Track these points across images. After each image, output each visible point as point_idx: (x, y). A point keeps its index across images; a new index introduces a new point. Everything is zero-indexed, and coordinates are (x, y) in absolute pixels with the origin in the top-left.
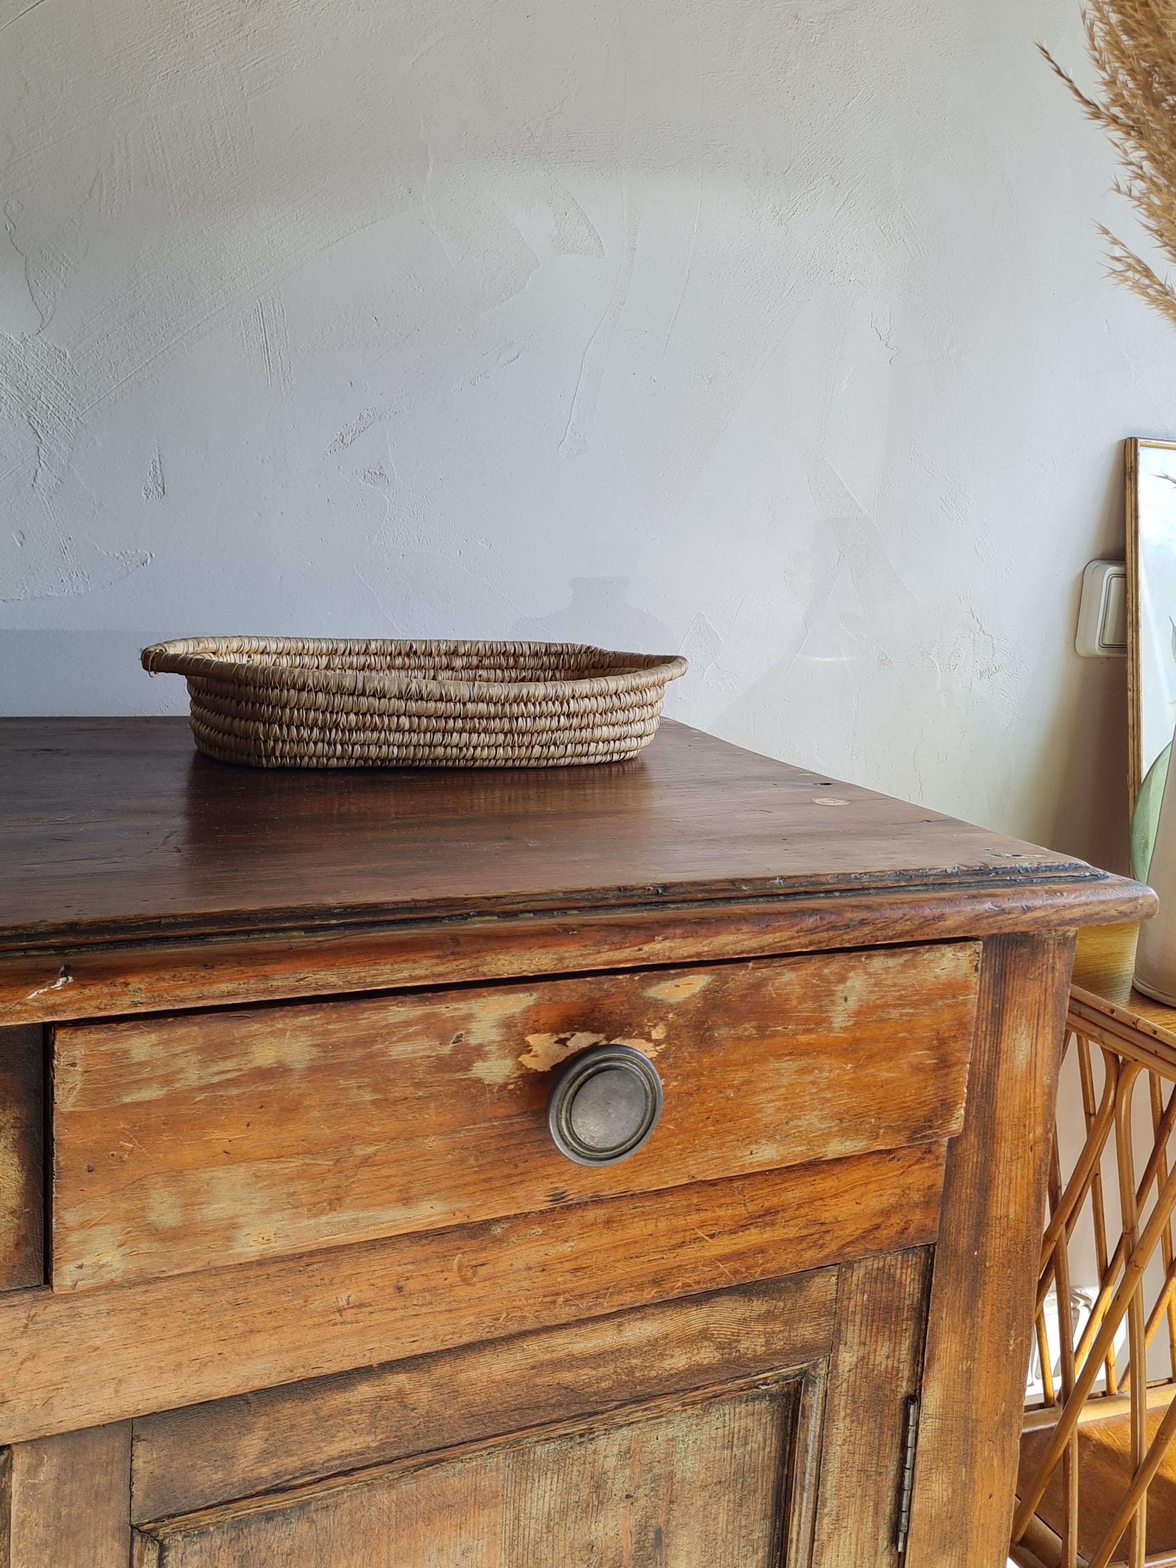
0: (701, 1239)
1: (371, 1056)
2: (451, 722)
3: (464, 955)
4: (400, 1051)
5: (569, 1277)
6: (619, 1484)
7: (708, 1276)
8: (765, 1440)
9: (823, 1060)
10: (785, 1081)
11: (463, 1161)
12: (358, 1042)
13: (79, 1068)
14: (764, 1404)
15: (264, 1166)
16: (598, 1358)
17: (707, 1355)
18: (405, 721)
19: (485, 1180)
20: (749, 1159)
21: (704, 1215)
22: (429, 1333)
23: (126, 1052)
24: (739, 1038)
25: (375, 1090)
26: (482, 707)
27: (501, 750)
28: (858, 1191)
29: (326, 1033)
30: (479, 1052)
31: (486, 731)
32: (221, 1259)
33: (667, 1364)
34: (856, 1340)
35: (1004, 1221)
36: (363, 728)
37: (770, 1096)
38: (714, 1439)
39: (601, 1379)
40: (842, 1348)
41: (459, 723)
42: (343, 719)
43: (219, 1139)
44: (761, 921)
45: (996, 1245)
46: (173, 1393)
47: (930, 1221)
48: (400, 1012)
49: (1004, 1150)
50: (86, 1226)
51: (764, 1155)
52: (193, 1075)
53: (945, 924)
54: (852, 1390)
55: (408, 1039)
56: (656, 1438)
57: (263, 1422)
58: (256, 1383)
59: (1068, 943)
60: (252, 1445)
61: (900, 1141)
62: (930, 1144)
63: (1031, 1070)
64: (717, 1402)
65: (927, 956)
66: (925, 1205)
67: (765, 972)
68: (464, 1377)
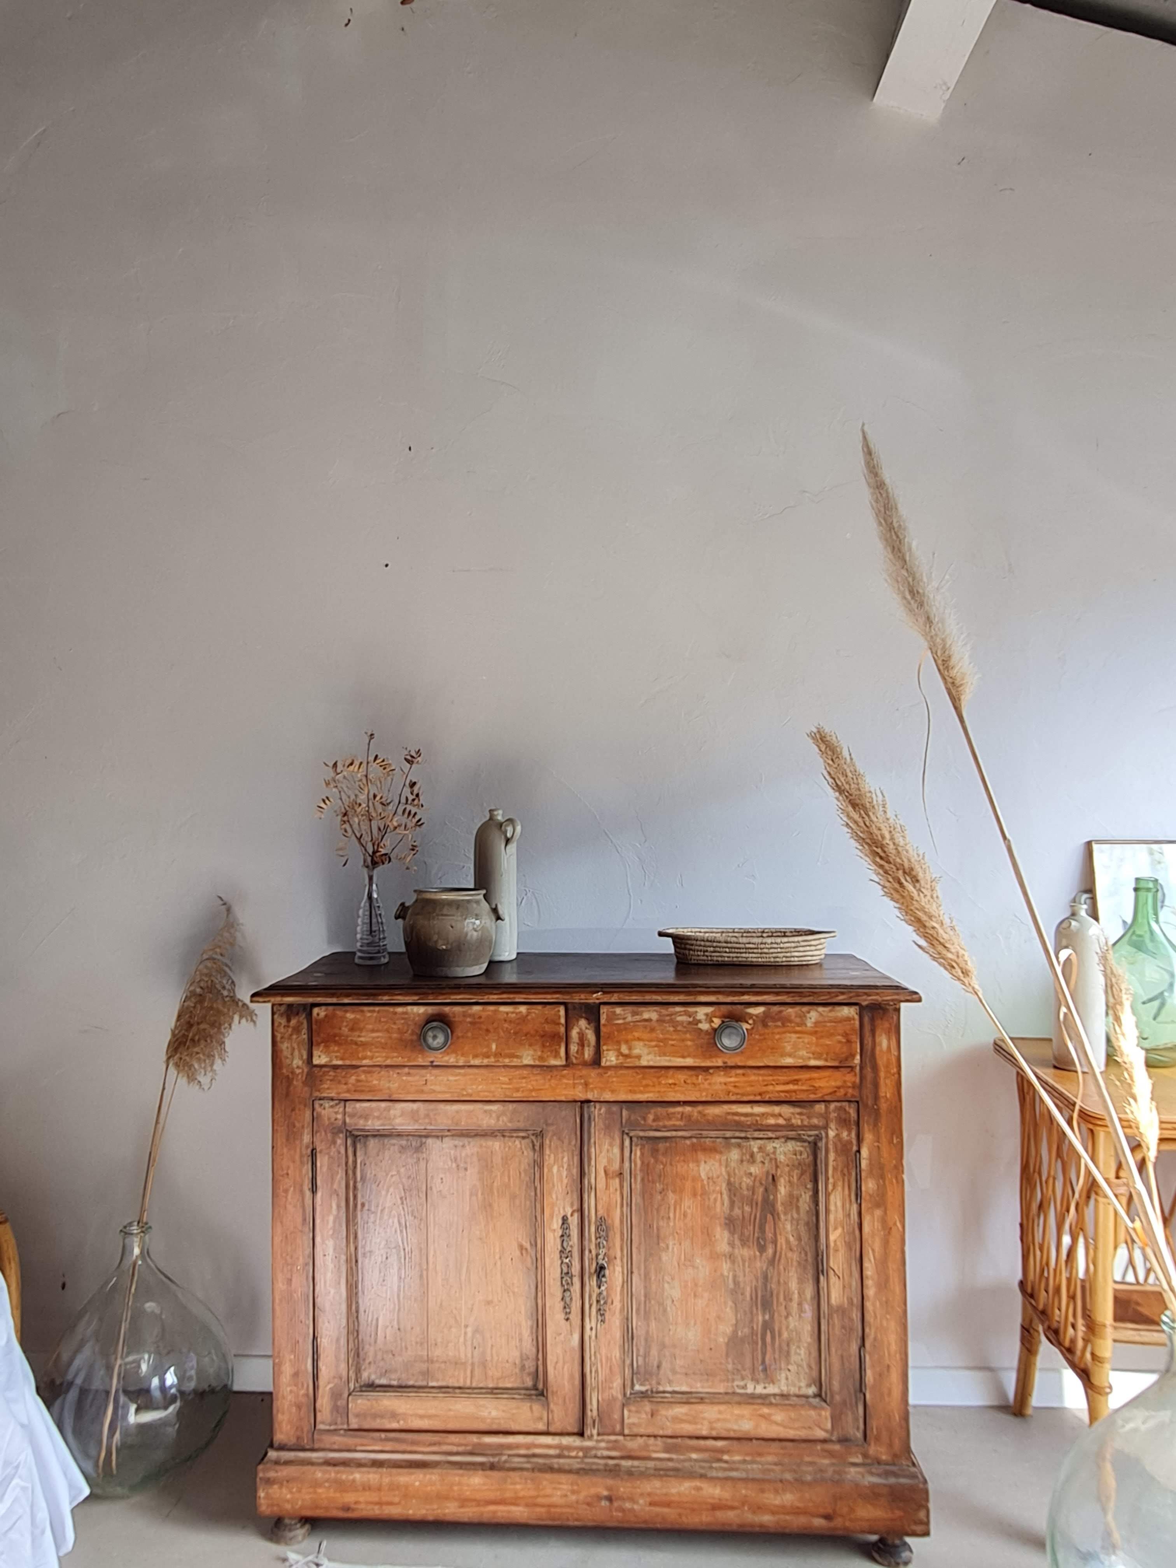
0: (774, 1085)
1: (671, 1019)
3: (693, 996)
4: (679, 1018)
5: (733, 1088)
6: (759, 1157)
7: (777, 1096)
8: (808, 1156)
9: (805, 1035)
10: (793, 1040)
11: (698, 1049)
12: (668, 1015)
13: (605, 1014)
14: (806, 1145)
15: (647, 1043)
16: (746, 1115)
17: (781, 1121)
19: (703, 1055)
20: (784, 1062)
21: (774, 1078)
22: (694, 1095)
23: (615, 1011)
24: (777, 1026)
25: (673, 1028)
28: (827, 1080)
29: (660, 1012)
30: (700, 1021)
32: (637, 1064)
33: (768, 1121)
34: (835, 1128)
35: (886, 1098)
37: (788, 1044)
38: (790, 1151)
39: (747, 1121)
40: (829, 1129)
43: (636, 1034)
44: (777, 994)
45: (884, 1106)
46: (630, 1098)
47: (856, 1093)
48: (678, 1009)
49: (882, 1074)
50: (607, 1050)
51: (789, 1061)
52: (629, 1018)
53: (841, 998)
54: (835, 1145)
55: (681, 1015)
56: (770, 1146)
57: (652, 1111)
58: (650, 1099)
59: (898, 1010)
60: (651, 1117)
61: (836, 1064)
62: (852, 1068)
63: (889, 1048)
64: (788, 1138)
65: (838, 1008)
66: (854, 1087)
67: (782, 1008)
68: (707, 1112)
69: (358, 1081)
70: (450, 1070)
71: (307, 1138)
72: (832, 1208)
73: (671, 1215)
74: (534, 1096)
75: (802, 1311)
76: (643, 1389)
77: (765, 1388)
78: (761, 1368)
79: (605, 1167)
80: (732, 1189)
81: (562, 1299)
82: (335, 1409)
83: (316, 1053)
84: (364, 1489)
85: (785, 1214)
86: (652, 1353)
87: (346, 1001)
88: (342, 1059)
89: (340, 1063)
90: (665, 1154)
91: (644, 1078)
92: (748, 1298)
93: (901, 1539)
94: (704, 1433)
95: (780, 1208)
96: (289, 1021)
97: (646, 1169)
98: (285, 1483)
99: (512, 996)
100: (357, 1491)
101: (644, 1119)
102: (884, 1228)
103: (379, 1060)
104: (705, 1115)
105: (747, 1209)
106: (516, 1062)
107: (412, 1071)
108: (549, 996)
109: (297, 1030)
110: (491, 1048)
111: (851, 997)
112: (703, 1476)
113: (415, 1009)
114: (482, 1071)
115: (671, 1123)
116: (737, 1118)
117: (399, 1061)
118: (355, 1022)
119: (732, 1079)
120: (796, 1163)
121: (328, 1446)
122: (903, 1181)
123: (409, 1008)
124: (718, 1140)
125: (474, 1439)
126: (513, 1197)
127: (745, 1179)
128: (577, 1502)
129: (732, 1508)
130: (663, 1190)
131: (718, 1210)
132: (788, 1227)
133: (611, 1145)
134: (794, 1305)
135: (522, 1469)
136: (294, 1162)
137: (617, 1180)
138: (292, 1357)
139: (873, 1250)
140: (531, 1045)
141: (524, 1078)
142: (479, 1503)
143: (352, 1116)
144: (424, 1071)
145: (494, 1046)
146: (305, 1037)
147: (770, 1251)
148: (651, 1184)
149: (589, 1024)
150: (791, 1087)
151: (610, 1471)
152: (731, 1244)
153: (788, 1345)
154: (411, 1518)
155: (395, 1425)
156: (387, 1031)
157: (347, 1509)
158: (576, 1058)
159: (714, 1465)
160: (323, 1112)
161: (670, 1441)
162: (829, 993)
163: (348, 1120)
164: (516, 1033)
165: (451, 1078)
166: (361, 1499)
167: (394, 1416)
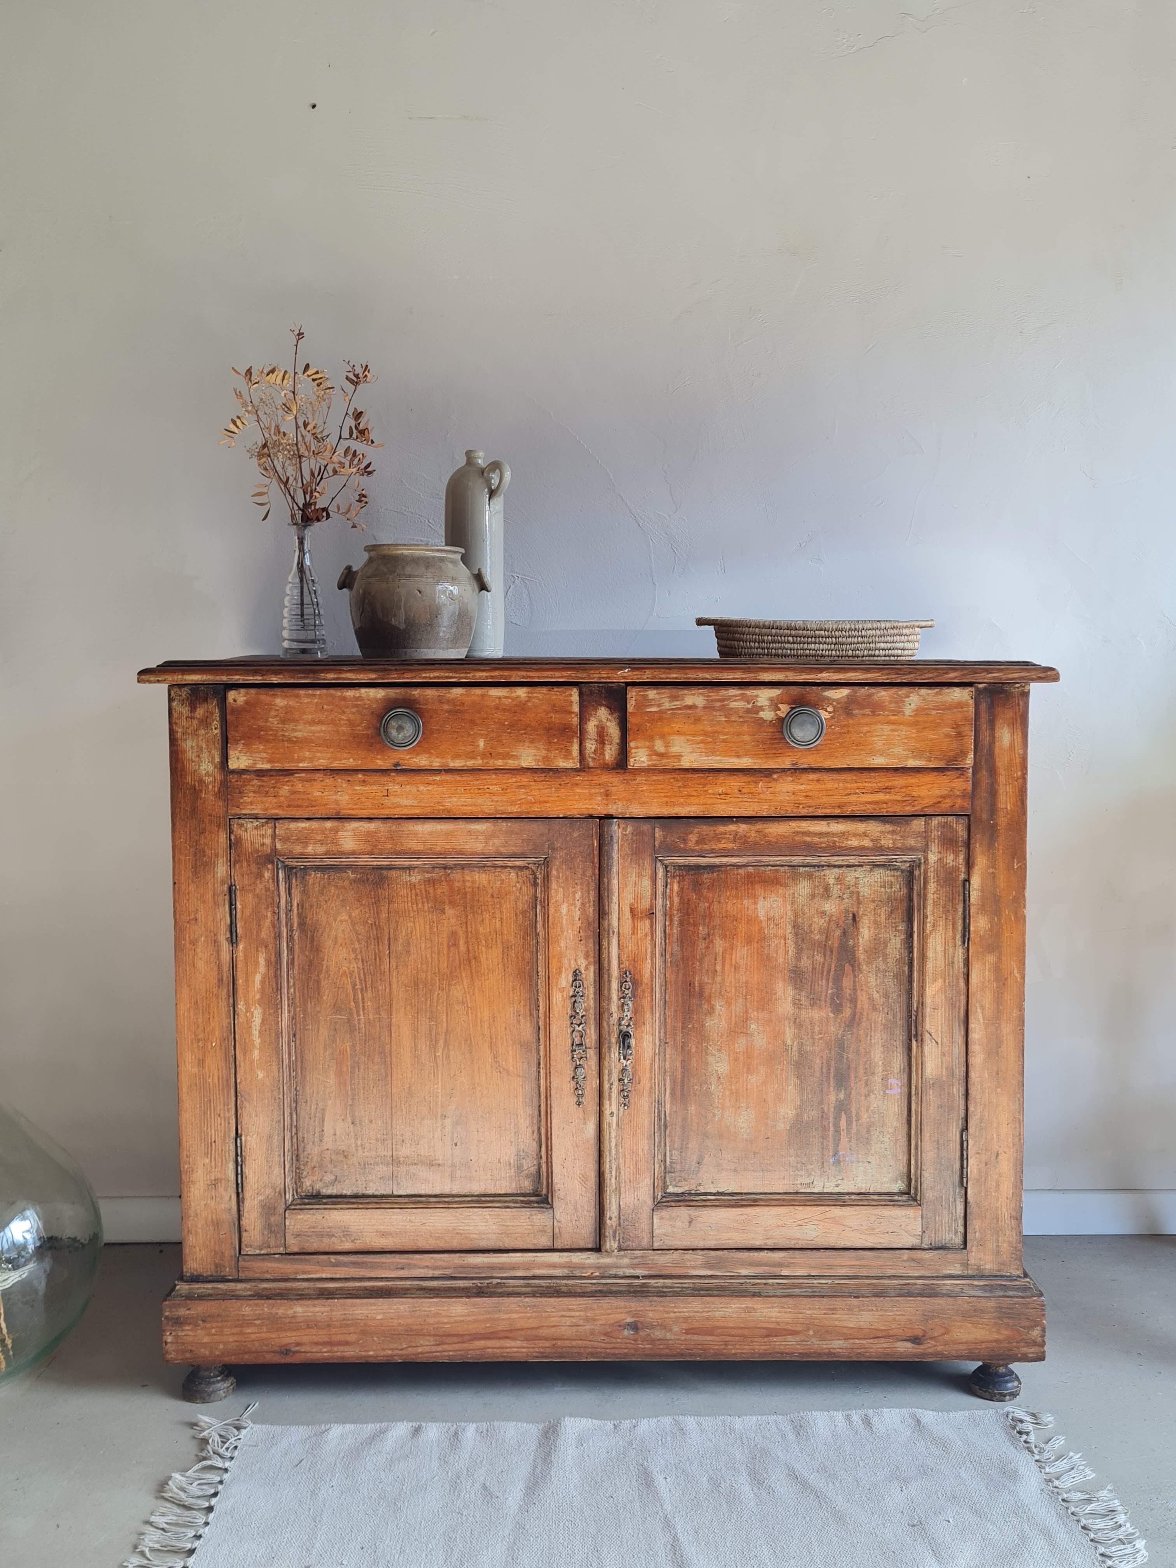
0: (858, 794)
1: (723, 705)
2: (810, 639)
3: (752, 672)
4: (734, 705)
5: (804, 798)
6: (835, 891)
7: (863, 808)
8: (900, 888)
9: (901, 727)
10: (886, 733)
11: (758, 746)
12: (719, 700)
13: (634, 699)
14: (899, 873)
15: (690, 737)
16: (820, 834)
17: (867, 843)
18: (791, 639)
19: (766, 754)
20: (872, 762)
21: (859, 784)
22: (751, 809)
23: (647, 695)
24: (864, 715)
25: (726, 717)
26: (822, 633)
27: (834, 652)
28: (929, 786)
29: (709, 696)
30: (761, 708)
31: (825, 643)
32: (677, 765)
33: (849, 842)
34: (937, 850)
35: (1005, 810)
36: (773, 642)
37: (879, 738)
38: (877, 882)
39: (822, 843)
40: (929, 852)
41: (813, 639)
42: (766, 638)
43: (676, 727)
44: (867, 670)
45: (1002, 820)
46: (666, 811)
47: (967, 804)
48: (733, 692)
49: (1002, 779)
50: (637, 748)
51: (879, 761)
52: (667, 705)
53: (952, 676)
54: (937, 872)
55: (736, 700)
56: (851, 876)
57: (696, 830)
58: (692, 814)
59: (1026, 695)
60: (693, 838)
61: (942, 764)
62: (962, 770)
63: (1012, 747)
64: (875, 866)
65: (947, 690)
66: (963, 796)
67: (872, 690)
68: (767, 831)
69: (294, 793)
70: (418, 778)
71: (221, 870)
72: (930, 954)
73: (719, 968)
74: (536, 810)
75: (887, 1088)
76: (680, 1190)
77: (837, 1186)
78: (832, 1160)
79: (631, 905)
80: (800, 933)
81: (573, 1078)
82: (269, 1227)
83: (232, 753)
84: (308, 1327)
85: (868, 963)
86: (690, 1146)
87: (275, 680)
88: (270, 761)
89: (267, 766)
90: (711, 888)
91: (685, 786)
92: (818, 1074)
93: (1006, 1366)
94: (758, 1243)
95: (861, 956)
96: (193, 709)
97: (687, 909)
98: (200, 1322)
99: (506, 673)
100: (298, 1329)
101: (685, 841)
102: (997, 980)
103: (322, 763)
104: (765, 836)
105: (819, 958)
106: (512, 763)
107: (367, 778)
108: (557, 674)
109: (205, 723)
110: (478, 746)
111: (965, 675)
112: (754, 1295)
113: (372, 693)
114: (467, 778)
115: (721, 846)
116: (808, 839)
117: (351, 763)
118: (288, 710)
119: (802, 787)
120: (884, 897)
121: (257, 1275)
122: (1024, 918)
123: (363, 691)
124: (782, 869)
125: (456, 1259)
126: (506, 948)
127: (816, 920)
128: (592, 1333)
129: (794, 1333)
130: (709, 935)
131: (781, 960)
132: (872, 980)
133: (640, 875)
134: (878, 1079)
135: (519, 1294)
136: (204, 902)
137: (648, 922)
138: (207, 1161)
139: (983, 1008)
140: (531, 742)
141: (524, 787)
142: (461, 1337)
143: (285, 840)
144: (384, 779)
145: (481, 743)
146: (218, 731)
147: (847, 1012)
148: (692, 928)
149: (611, 714)
150: (881, 797)
151: (635, 1292)
152: (796, 1003)
153: (868, 1131)
154: (371, 1360)
155: (347, 1246)
156: (333, 722)
157: (286, 1351)
158: (594, 759)
159: (770, 1281)
160: (244, 835)
161: (712, 1253)
162: (936, 669)
163: (279, 846)
164: (511, 726)
165: (421, 788)
166: (305, 1339)
167: (346, 1233)
